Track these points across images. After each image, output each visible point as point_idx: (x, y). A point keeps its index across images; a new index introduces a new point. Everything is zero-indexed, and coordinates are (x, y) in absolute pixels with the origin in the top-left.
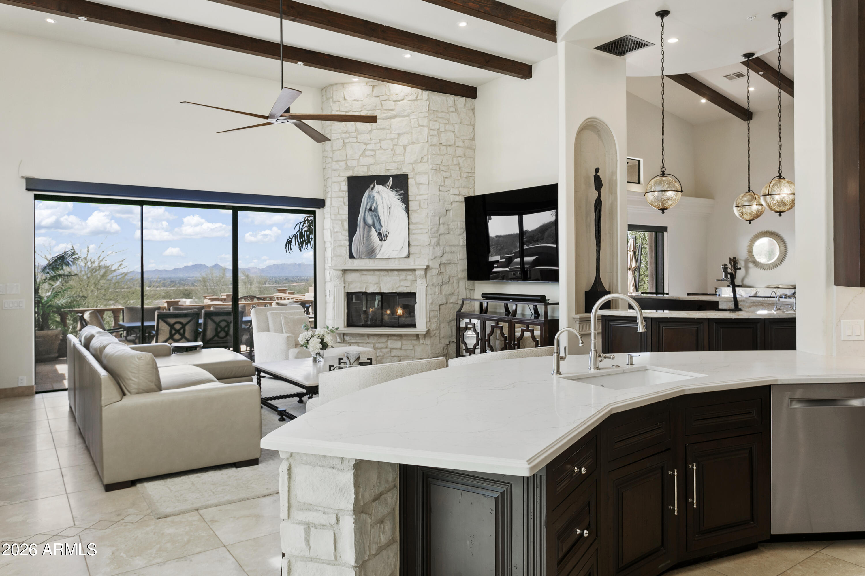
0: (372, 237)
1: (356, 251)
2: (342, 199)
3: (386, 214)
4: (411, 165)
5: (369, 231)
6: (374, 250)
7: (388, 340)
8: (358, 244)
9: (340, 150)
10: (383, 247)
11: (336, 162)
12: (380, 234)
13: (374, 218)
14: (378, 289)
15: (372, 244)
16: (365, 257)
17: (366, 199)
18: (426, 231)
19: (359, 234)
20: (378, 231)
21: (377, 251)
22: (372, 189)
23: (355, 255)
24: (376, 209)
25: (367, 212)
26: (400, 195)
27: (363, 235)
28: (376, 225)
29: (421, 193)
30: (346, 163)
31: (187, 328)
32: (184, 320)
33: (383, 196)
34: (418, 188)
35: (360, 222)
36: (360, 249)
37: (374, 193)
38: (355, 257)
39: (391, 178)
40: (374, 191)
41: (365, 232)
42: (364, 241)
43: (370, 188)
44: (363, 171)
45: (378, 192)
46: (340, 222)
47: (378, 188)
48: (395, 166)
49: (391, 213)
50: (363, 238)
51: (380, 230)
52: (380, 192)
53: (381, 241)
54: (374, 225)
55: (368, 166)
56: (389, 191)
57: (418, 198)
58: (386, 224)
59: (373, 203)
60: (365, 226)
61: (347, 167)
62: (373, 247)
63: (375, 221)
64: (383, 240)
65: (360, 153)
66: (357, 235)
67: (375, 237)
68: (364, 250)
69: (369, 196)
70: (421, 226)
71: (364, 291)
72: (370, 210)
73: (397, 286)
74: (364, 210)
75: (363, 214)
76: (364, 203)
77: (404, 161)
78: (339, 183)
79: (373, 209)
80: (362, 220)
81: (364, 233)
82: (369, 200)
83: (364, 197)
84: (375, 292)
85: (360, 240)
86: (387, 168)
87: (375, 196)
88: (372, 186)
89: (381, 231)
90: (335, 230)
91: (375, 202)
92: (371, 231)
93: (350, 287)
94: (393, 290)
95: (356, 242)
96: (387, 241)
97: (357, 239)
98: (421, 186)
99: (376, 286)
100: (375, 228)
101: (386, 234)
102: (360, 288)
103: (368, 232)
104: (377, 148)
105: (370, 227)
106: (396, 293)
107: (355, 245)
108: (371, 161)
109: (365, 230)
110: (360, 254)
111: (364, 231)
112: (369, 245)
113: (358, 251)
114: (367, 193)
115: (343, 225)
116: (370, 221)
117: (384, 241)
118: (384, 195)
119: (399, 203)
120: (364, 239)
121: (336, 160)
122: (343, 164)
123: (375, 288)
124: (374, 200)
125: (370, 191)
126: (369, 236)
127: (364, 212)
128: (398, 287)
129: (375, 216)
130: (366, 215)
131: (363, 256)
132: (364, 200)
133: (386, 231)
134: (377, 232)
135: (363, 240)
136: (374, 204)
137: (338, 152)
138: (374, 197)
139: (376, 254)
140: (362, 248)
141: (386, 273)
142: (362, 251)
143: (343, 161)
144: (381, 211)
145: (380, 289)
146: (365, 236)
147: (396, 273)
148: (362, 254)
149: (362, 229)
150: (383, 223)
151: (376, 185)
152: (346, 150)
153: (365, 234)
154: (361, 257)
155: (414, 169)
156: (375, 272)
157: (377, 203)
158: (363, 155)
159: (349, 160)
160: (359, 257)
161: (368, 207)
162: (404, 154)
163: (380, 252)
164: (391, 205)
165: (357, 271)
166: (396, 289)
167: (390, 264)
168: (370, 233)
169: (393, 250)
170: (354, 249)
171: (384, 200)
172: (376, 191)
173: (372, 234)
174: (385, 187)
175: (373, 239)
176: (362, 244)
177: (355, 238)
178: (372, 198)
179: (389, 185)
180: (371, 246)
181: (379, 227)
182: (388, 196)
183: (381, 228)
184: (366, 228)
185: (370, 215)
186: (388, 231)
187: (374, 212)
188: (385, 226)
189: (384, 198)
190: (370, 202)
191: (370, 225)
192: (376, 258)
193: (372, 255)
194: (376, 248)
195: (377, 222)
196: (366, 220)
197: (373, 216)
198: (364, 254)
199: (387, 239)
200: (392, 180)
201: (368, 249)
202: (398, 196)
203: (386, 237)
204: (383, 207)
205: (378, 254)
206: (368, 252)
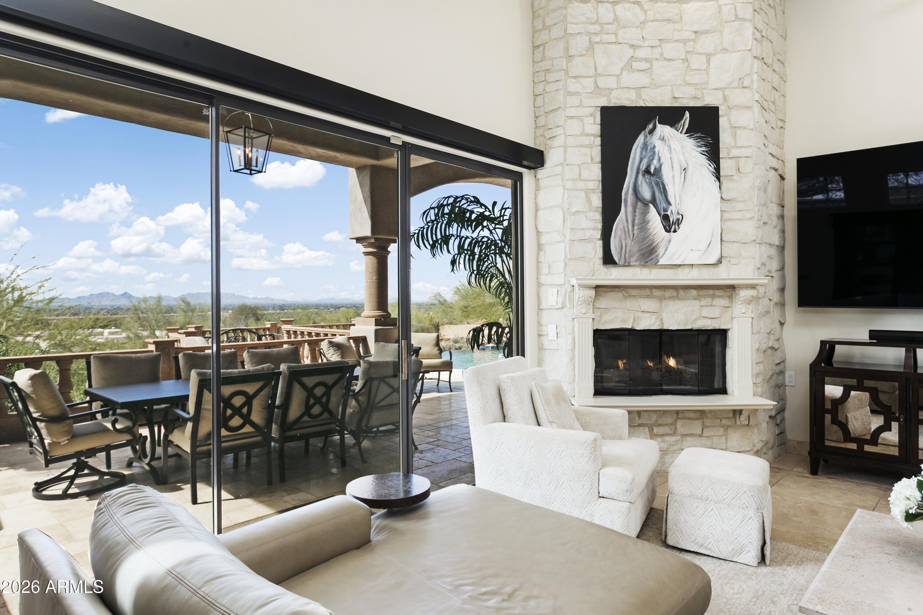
0: (650, 224)
1: (618, 250)
2: (587, 150)
3: (677, 180)
4: (720, 92)
5: (645, 213)
6: (653, 248)
7: (677, 418)
8: (624, 237)
9: (582, 55)
10: (671, 243)
11: (574, 77)
12: (665, 218)
13: (655, 187)
14: (657, 323)
15: (651, 237)
16: (636, 261)
17: (639, 150)
18: (749, 215)
19: (624, 218)
20: (662, 213)
21: (661, 251)
22: (652, 132)
23: (616, 258)
24: (658, 171)
25: (640, 176)
26: (705, 146)
27: (633, 221)
28: (658, 202)
29: (739, 144)
30: (596, 82)
31: (256, 404)
32: (250, 389)
33: (673, 146)
34: (735, 136)
35: (627, 194)
36: (626, 246)
37: (655, 140)
38: (617, 261)
39: (687, 114)
40: (654, 137)
41: (637, 214)
42: (635, 232)
43: (647, 130)
44: (628, 99)
45: (663, 139)
46: (583, 195)
47: (663, 130)
48: (691, 91)
49: (687, 179)
50: (633, 226)
51: (665, 210)
52: (666, 138)
53: (668, 231)
54: (653, 201)
55: (639, 89)
56: (684, 136)
57: (734, 152)
58: (678, 199)
59: (653, 159)
60: (637, 203)
61: (598, 90)
62: (652, 243)
63: (657, 194)
64: (673, 229)
65: (622, 65)
66: (621, 219)
67: (655, 225)
68: (635, 249)
69: (645, 146)
70: (740, 206)
71: (629, 327)
72: (647, 171)
73: (694, 317)
74: (635, 171)
75: (633, 180)
76: (634, 159)
77: (706, 83)
78: (582, 121)
79: (652, 171)
80: (631, 191)
81: (634, 216)
82: (644, 153)
83: (634, 148)
84: (651, 328)
85: (626, 229)
86: (676, 96)
87: (656, 145)
88: (651, 126)
89: (669, 213)
90: (574, 210)
91: (656, 158)
92: (649, 212)
93: (603, 321)
94: (686, 324)
95: (619, 233)
96: (679, 231)
97: (621, 226)
98: (738, 131)
99: (654, 317)
100: (656, 207)
101: (678, 220)
102: (623, 321)
103: (642, 213)
104: (654, 57)
105: (646, 204)
106: (691, 330)
107: (618, 238)
108: (642, 79)
109: (637, 210)
110: (627, 255)
111: (635, 212)
112: (644, 239)
113: (624, 250)
114: (640, 139)
115: (589, 201)
116: (646, 194)
117: (675, 231)
118: (675, 145)
119: (703, 160)
120: (636, 228)
121: (574, 75)
122: (589, 83)
123: (652, 321)
124: (654, 152)
125: (646, 137)
126: (644, 223)
127: (634, 176)
128: (697, 319)
129: (657, 184)
130: (640, 182)
131: (632, 260)
132: (635, 153)
133: (678, 213)
134: (660, 214)
135: (633, 230)
136: (655, 162)
137: (578, 61)
138: (654, 147)
139: (657, 256)
140: (631, 246)
141: (674, 293)
142: (630, 251)
143: (588, 77)
144: (667, 175)
145: (662, 324)
146: (636, 221)
147: (694, 292)
148: (630, 258)
149: (630, 209)
150: (671, 199)
151: (659, 126)
152: (593, 58)
153: (637, 218)
154: (629, 263)
155: (725, 98)
156: (654, 290)
157: (659, 159)
158: (628, 67)
159: (600, 75)
160: (625, 261)
161: (643, 167)
162: (707, 71)
163: (666, 253)
164: (688, 165)
165: (617, 289)
166: (692, 323)
167: (681, 277)
168: (645, 216)
169: (692, 250)
170: (615, 246)
171: (674, 155)
172: (659, 136)
173: (649, 218)
174: (676, 130)
175: (651, 228)
176: (631, 237)
177: (617, 225)
178: (651, 149)
179: (684, 125)
180: (647, 242)
181: (664, 205)
182: (682, 147)
183: (669, 207)
184: (638, 207)
185: (646, 182)
186: (681, 213)
187: (655, 177)
188: (675, 204)
189: (673, 151)
190: (647, 157)
191: (647, 201)
192: (659, 264)
193: (650, 258)
194: (657, 245)
195: (661, 196)
196: (639, 191)
197: (652, 184)
198: (636, 256)
199: (679, 228)
200: (688, 116)
201: (642, 248)
202: (701, 147)
203: (678, 225)
204: (672, 167)
205: (662, 257)
206: (643, 252)
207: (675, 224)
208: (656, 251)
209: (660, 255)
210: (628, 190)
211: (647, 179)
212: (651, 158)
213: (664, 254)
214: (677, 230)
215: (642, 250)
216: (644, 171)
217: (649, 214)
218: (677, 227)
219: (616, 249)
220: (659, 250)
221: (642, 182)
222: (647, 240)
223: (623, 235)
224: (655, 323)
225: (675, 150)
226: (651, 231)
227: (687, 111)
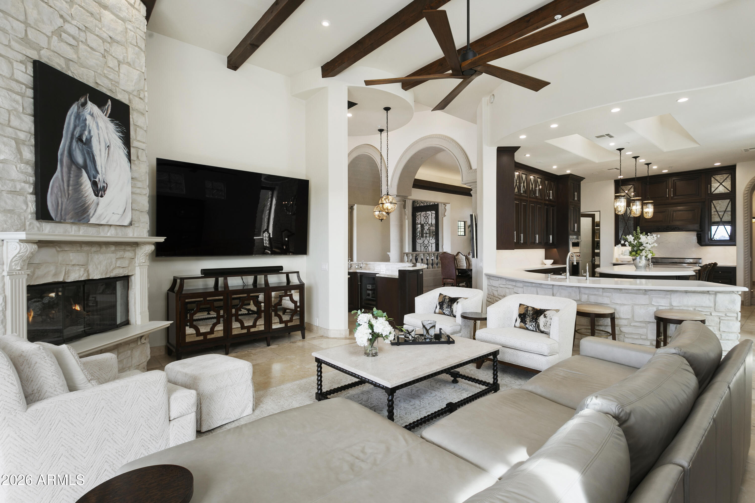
0: (82, 187)
1: (55, 207)
2: (19, 98)
3: (103, 154)
4: (127, 94)
5: (79, 176)
6: (85, 209)
8: (60, 195)
10: (100, 206)
12: (94, 184)
13: (86, 155)
14: (85, 275)
15: (83, 199)
16: (71, 219)
17: (73, 118)
18: (144, 192)
19: (60, 177)
20: (92, 179)
21: (91, 211)
22: (83, 105)
23: (53, 214)
24: (89, 142)
25: (74, 141)
26: (122, 132)
27: (69, 181)
28: (89, 168)
29: (138, 138)
30: (26, 30)
33: (100, 125)
34: (135, 131)
35: (62, 154)
36: (62, 204)
37: (86, 113)
38: (54, 217)
39: (110, 102)
40: (85, 110)
41: (72, 176)
42: (70, 192)
43: (80, 102)
44: (59, 65)
45: (92, 115)
46: (13, 143)
47: (91, 107)
48: (107, 83)
49: (110, 155)
50: (68, 186)
51: (95, 177)
52: (94, 115)
53: (97, 195)
54: (85, 167)
55: (68, 60)
56: (108, 119)
57: (137, 144)
58: (104, 170)
59: (84, 130)
60: (71, 165)
61: (28, 40)
62: (84, 204)
63: (88, 161)
64: (100, 195)
65: (52, 29)
66: (57, 177)
67: (87, 188)
68: (70, 208)
69: (78, 116)
70: (140, 184)
71: (61, 280)
72: (80, 139)
73: (112, 268)
74: (69, 136)
75: (68, 143)
76: (69, 124)
77: (118, 83)
79: (84, 139)
80: (66, 153)
81: (69, 177)
82: (77, 122)
83: (69, 113)
84: (80, 280)
85: (62, 187)
87: (87, 118)
88: (83, 100)
89: (97, 180)
91: (87, 129)
92: (81, 176)
93: (35, 276)
94: (106, 273)
95: (55, 190)
96: (105, 197)
97: (57, 185)
98: (138, 129)
99: (82, 269)
100: (87, 173)
101: (104, 187)
102: (55, 275)
103: (76, 176)
104: (81, 38)
105: (79, 168)
106: (108, 278)
107: (54, 195)
108: (70, 52)
109: (72, 172)
110: (63, 212)
111: (69, 173)
112: (78, 199)
113: (60, 208)
114: (74, 108)
115: (20, 152)
116: (80, 160)
118: (101, 123)
119: (120, 143)
120: (70, 188)
123: (82, 273)
124: (86, 124)
125: (79, 108)
126: (78, 185)
127: (69, 139)
128: (114, 269)
129: (88, 153)
130: (74, 147)
131: (67, 217)
132: (70, 119)
133: (104, 182)
134: (90, 180)
135: (68, 190)
136: (86, 133)
138: (86, 120)
139: (89, 215)
140: (67, 204)
141: (98, 248)
142: (66, 209)
144: (95, 148)
145: (88, 275)
146: (71, 182)
147: (113, 248)
148: (66, 214)
149: (65, 169)
150: (99, 168)
151: (89, 103)
152: (23, 3)
153: (71, 179)
154: (65, 220)
156: (83, 245)
157: (90, 132)
158: (58, 34)
159: (31, 26)
160: (61, 219)
161: (77, 134)
162: (118, 73)
163: (96, 214)
164: (110, 143)
165: (51, 245)
166: (110, 272)
167: (102, 234)
168: (79, 179)
169: (113, 213)
170: (52, 203)
171: (100, 132)
172: (89, 111)
173: (82, 181)
174: (102, 111)
175: (84, 190)
176: (67, 196)
177: (53, 182)
178: (83, 120)
179: (107, 110)
180: (81, 203)
181: (94, 172)
182: (107, 128)
183: (97, 175)
184: (72, 169)
185: (79, 148)
186: (106, 182)
187: (86, 146)
188: (102, 173)
189: (100, 129)
190: (80, 126)
191: (81, 166)
192: (90, 222)
193: (83, 217)
194: (88, 206)
195: (91, 164)
196: (73, 154)
197: (84, 152)
198: (70, 214)
199: (105, 194)
200: (110, 104)
201: (76, 207)
202: (119, 132)
203: (104, 192)
204: (100, 142)
205: (92, 217)
206: (77, 211)
207: (102, 190)
208: (88, 211)
209: (91, 215)
210: (64, 151)
211: (80, 146)
212: (83, 128)
213: (94, 214)
214: (103, 195)
215: (76, 209)
216: (77, 138)
217: (82, 178)
218: (103, 193)
219: (53, 205)
220: (90, 211)
221: (75, 148)
222: (80, 201)
223: (59, 193)
224: (83, 275)
225: (101, 127)
226: (83, 193)
227: (109, 100)
